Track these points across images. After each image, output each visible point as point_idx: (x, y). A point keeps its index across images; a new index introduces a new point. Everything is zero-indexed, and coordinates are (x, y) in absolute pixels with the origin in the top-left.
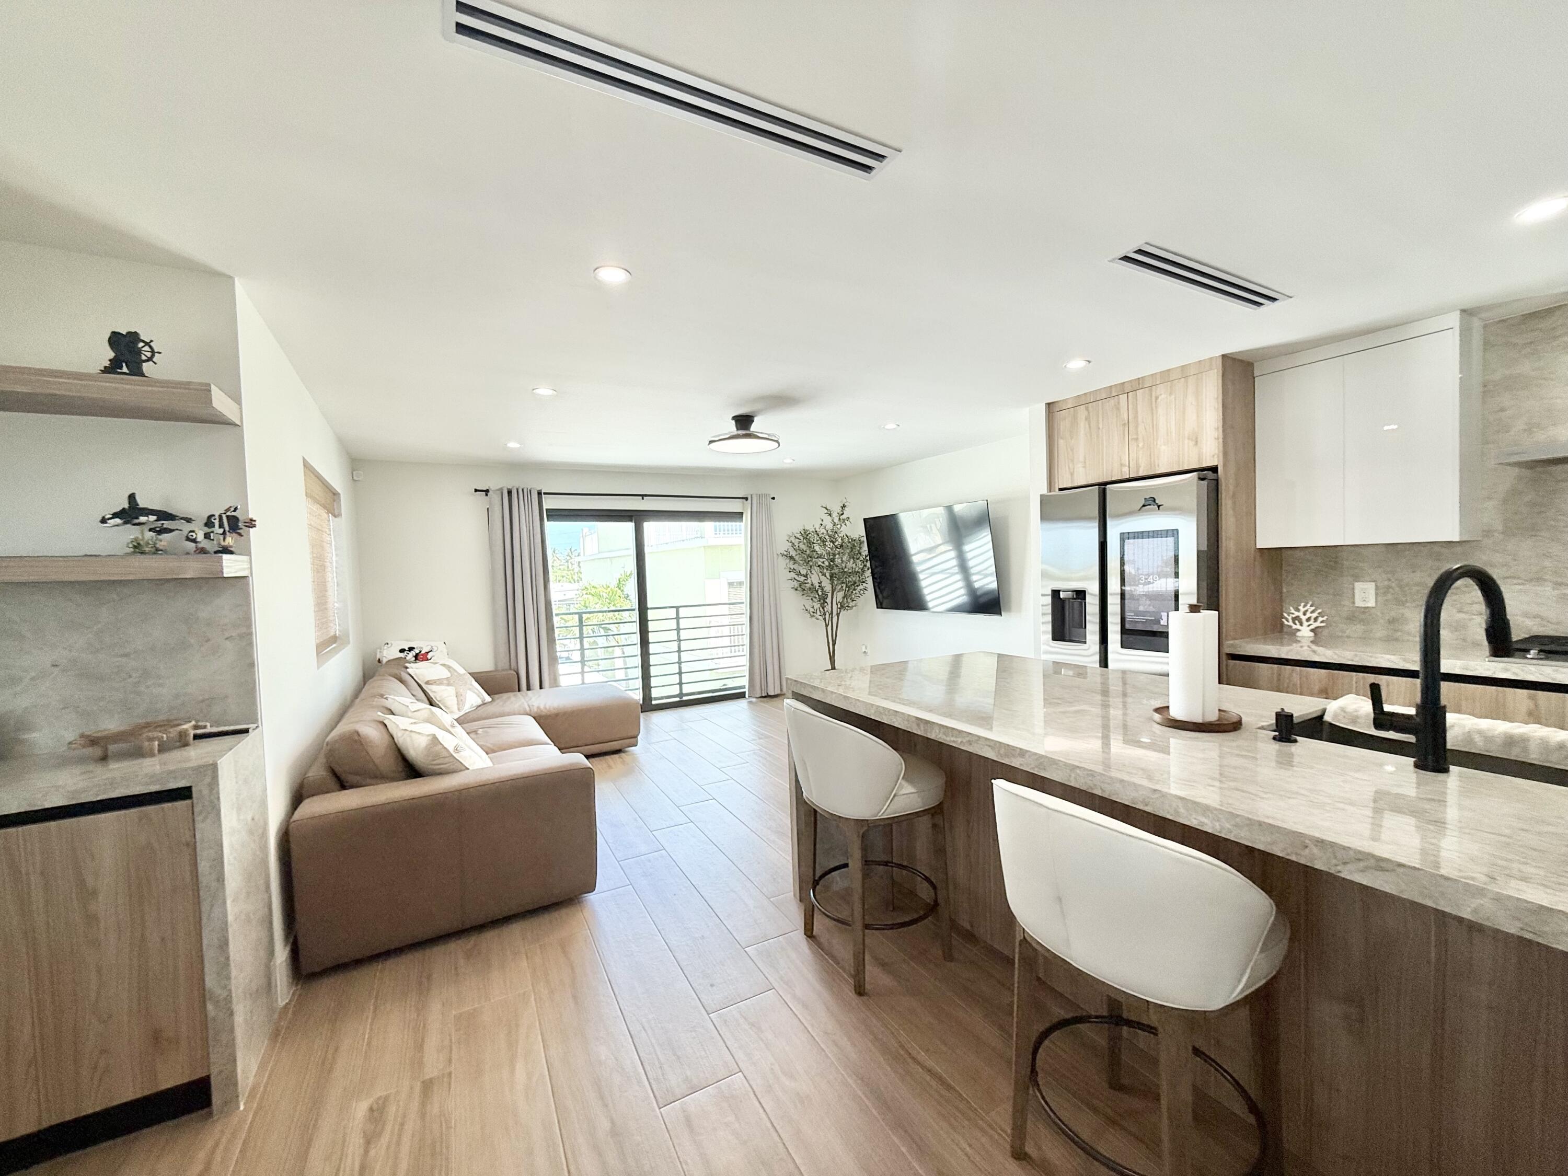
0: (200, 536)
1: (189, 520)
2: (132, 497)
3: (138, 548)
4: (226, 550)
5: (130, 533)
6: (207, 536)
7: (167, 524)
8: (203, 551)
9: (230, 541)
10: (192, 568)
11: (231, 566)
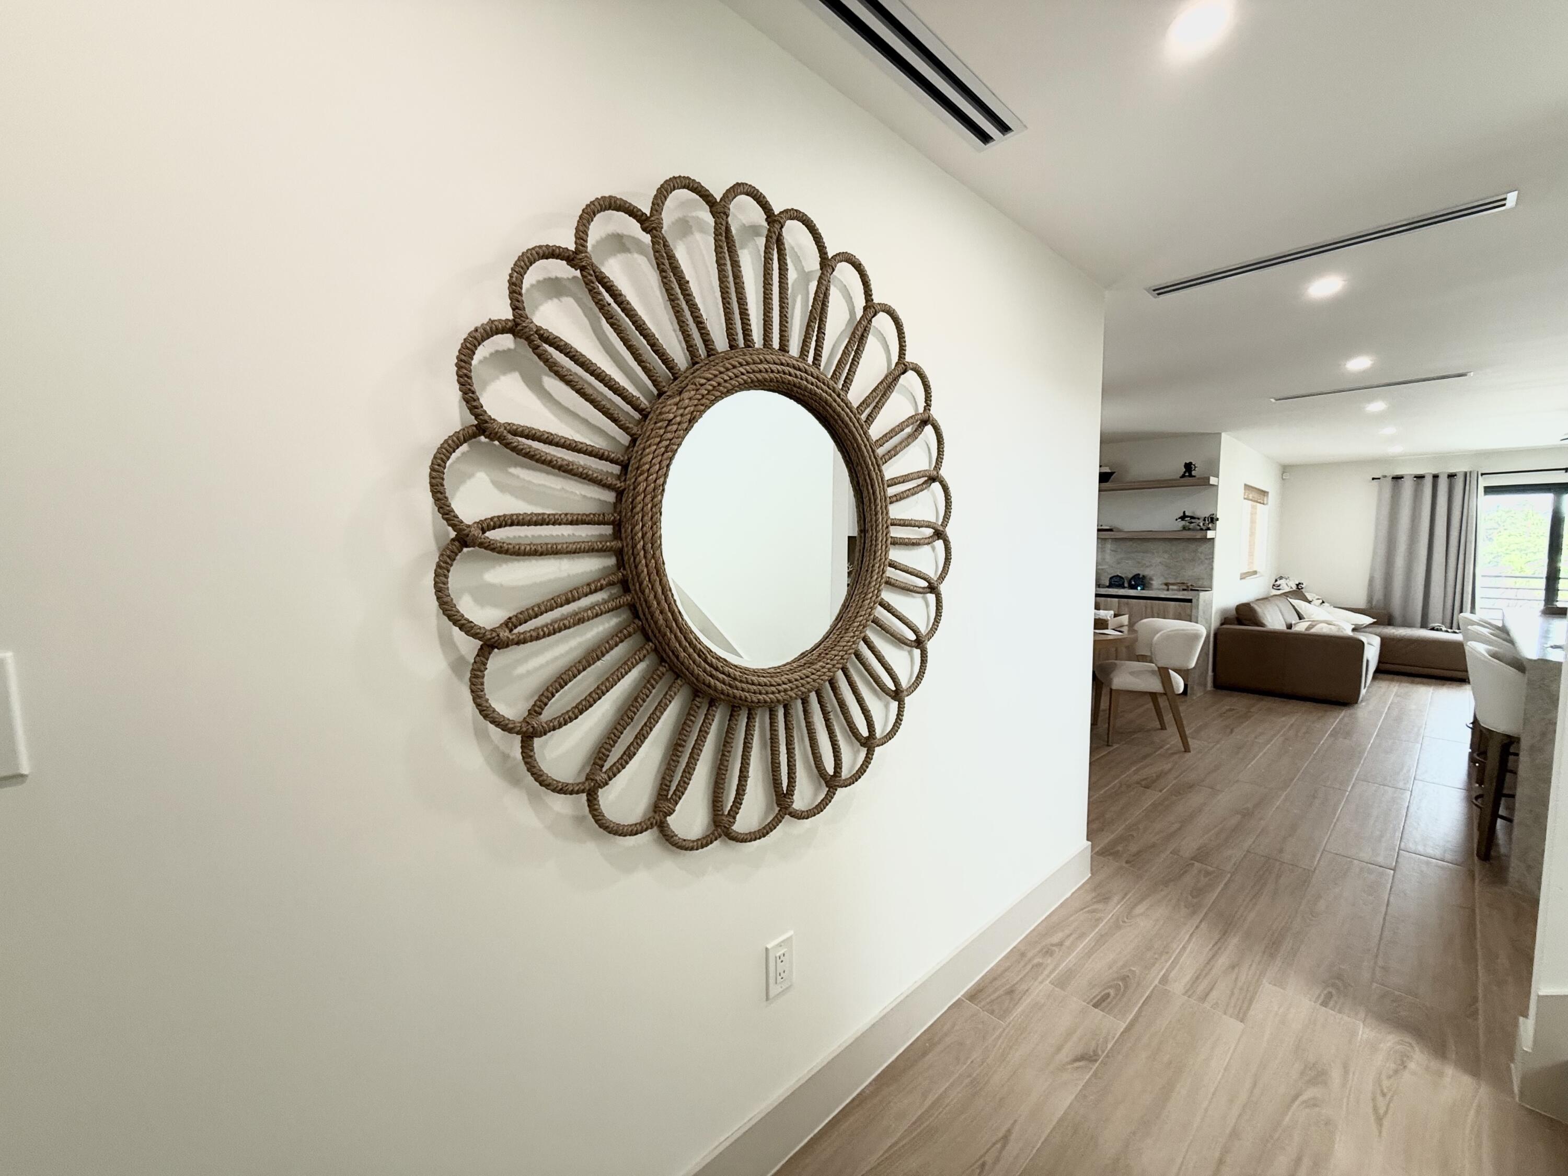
0: (1201, 524)
1: (1199, 519)
2: (1184, 512)
3: (1184, 528)
4: (1209, 529)
5: (1182, 523)
6: (1204, 524)
7: (1193, 520)
8: (1202, 529)
9: (1210, 525)
10: (1199, 535)
11: (1210, 534)
